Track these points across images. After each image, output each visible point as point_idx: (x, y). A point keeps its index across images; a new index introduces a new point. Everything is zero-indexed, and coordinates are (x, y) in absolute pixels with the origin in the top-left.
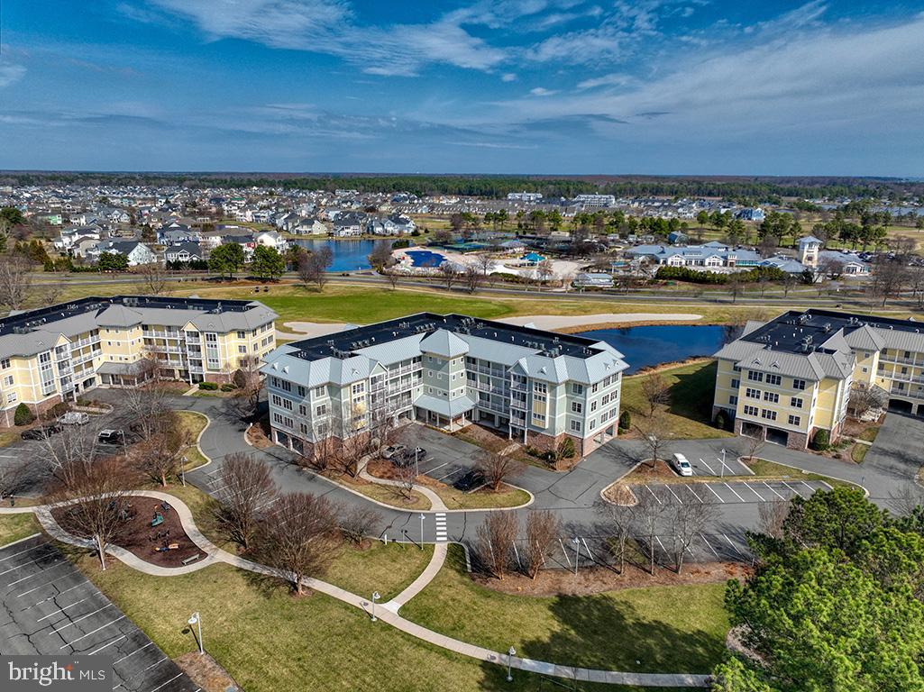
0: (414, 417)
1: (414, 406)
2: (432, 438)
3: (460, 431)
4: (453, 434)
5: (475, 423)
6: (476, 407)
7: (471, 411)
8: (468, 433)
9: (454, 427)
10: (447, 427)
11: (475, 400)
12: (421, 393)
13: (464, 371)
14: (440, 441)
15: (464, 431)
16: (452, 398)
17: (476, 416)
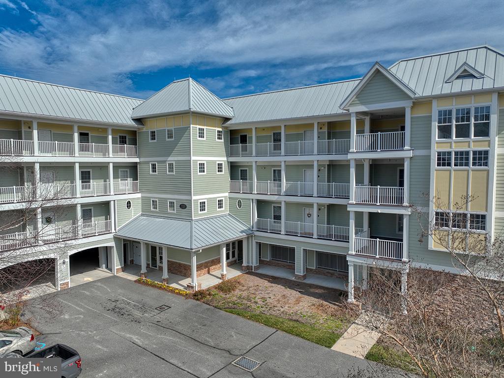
0: (117, 263)
1: (117, 239)
2: (143, 308)
3: (219, 288)
4: (199, 296)
5: (249, 271)
6: (250, 237)
7: (240, 242)
8: (237, 292)
9: (202, 281)
10: (185, 282)
11: (246, 218)
12: (136, 212)
13: (223, 159)
14: (162, 316)
15: (225, 287)
16: (196, 214)
17: (250, 256)
